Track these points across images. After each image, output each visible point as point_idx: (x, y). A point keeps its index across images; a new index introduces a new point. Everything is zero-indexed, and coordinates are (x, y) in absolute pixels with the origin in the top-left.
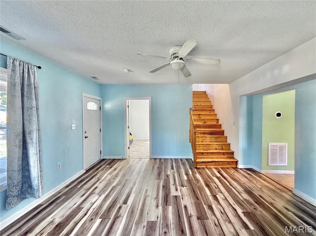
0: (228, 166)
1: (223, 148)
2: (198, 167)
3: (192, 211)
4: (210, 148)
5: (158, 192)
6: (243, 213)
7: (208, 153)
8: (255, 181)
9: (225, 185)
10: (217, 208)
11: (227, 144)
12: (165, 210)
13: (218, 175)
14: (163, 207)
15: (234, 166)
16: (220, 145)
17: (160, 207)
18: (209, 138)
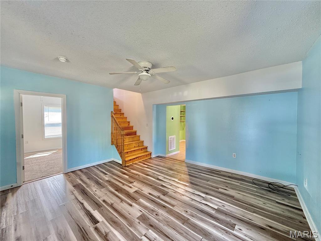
0: (146, 158)
1: (140, 145)
2: (127, 165)
3: (156, 193)
4: (131, 147)
5: (117, 196)
6: (178, 180)
7: (131, 151)
8: (167, 163)
9: (156, 170)
10: (166, 184)
11: (141, 142)
12: (140, 204)
13: (147, 166)
14: (136, 203)
15: (150, 157)
16: (137, 143)
17: (134, 204)
18: (128, 139)
